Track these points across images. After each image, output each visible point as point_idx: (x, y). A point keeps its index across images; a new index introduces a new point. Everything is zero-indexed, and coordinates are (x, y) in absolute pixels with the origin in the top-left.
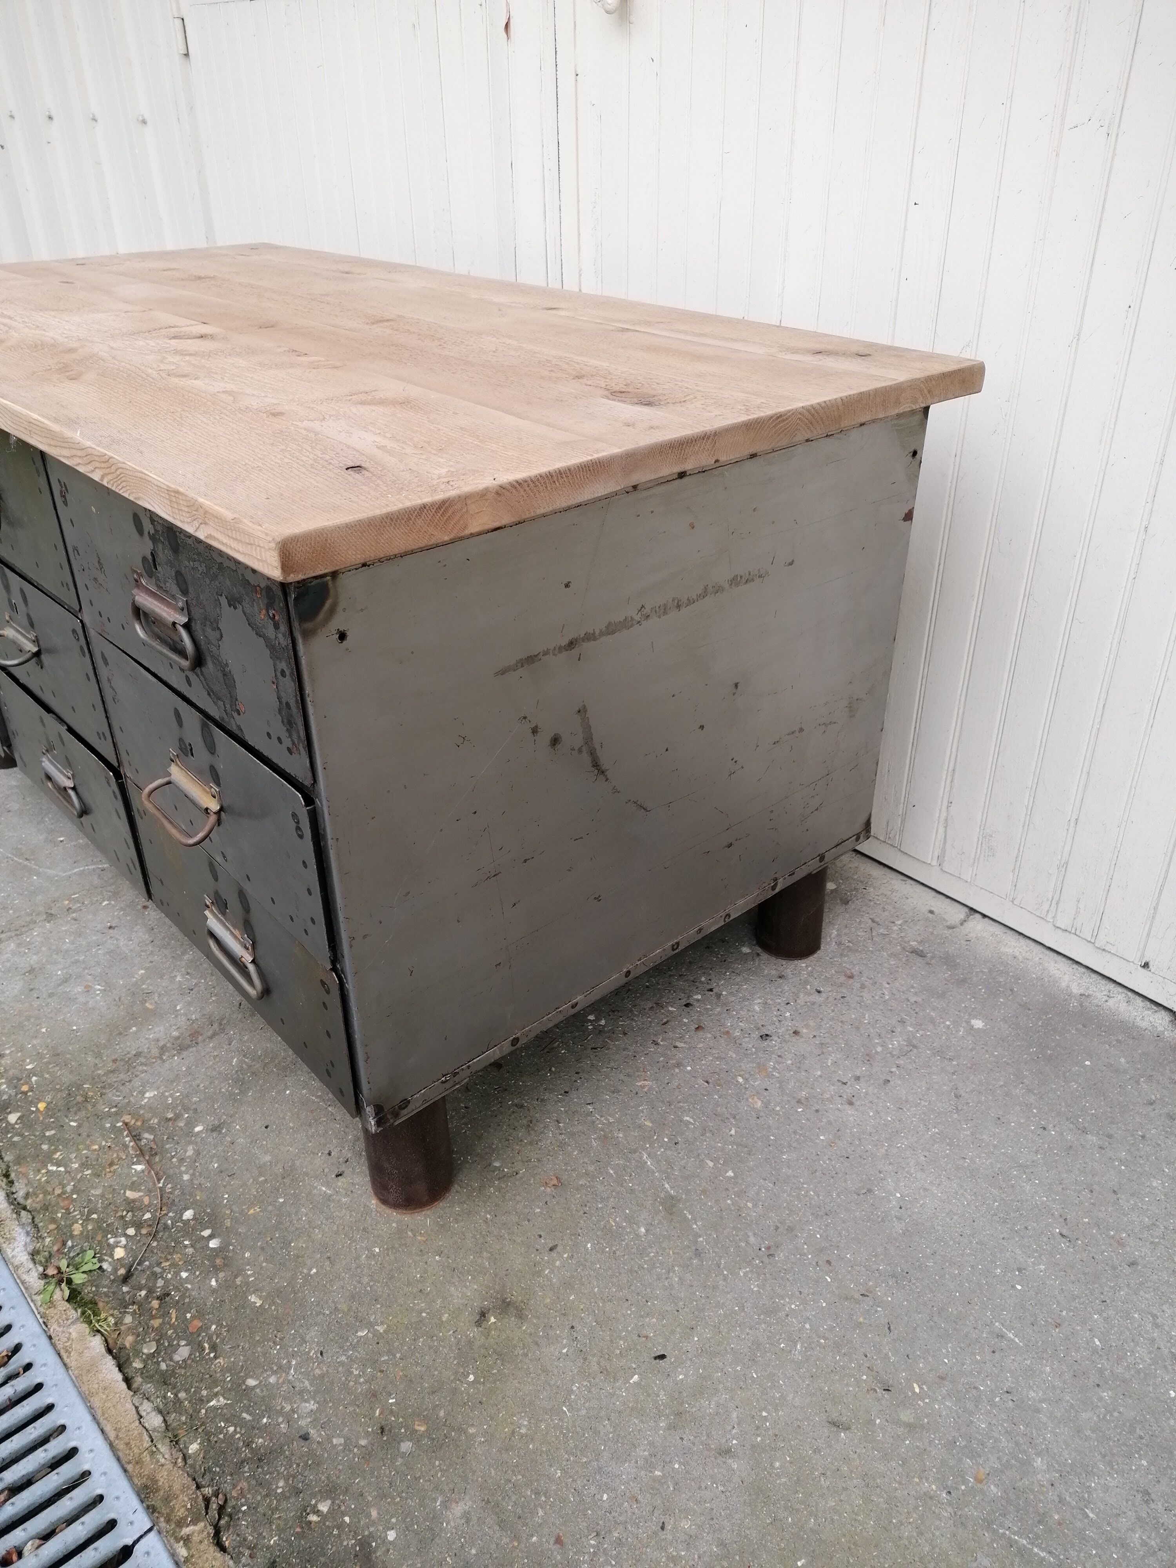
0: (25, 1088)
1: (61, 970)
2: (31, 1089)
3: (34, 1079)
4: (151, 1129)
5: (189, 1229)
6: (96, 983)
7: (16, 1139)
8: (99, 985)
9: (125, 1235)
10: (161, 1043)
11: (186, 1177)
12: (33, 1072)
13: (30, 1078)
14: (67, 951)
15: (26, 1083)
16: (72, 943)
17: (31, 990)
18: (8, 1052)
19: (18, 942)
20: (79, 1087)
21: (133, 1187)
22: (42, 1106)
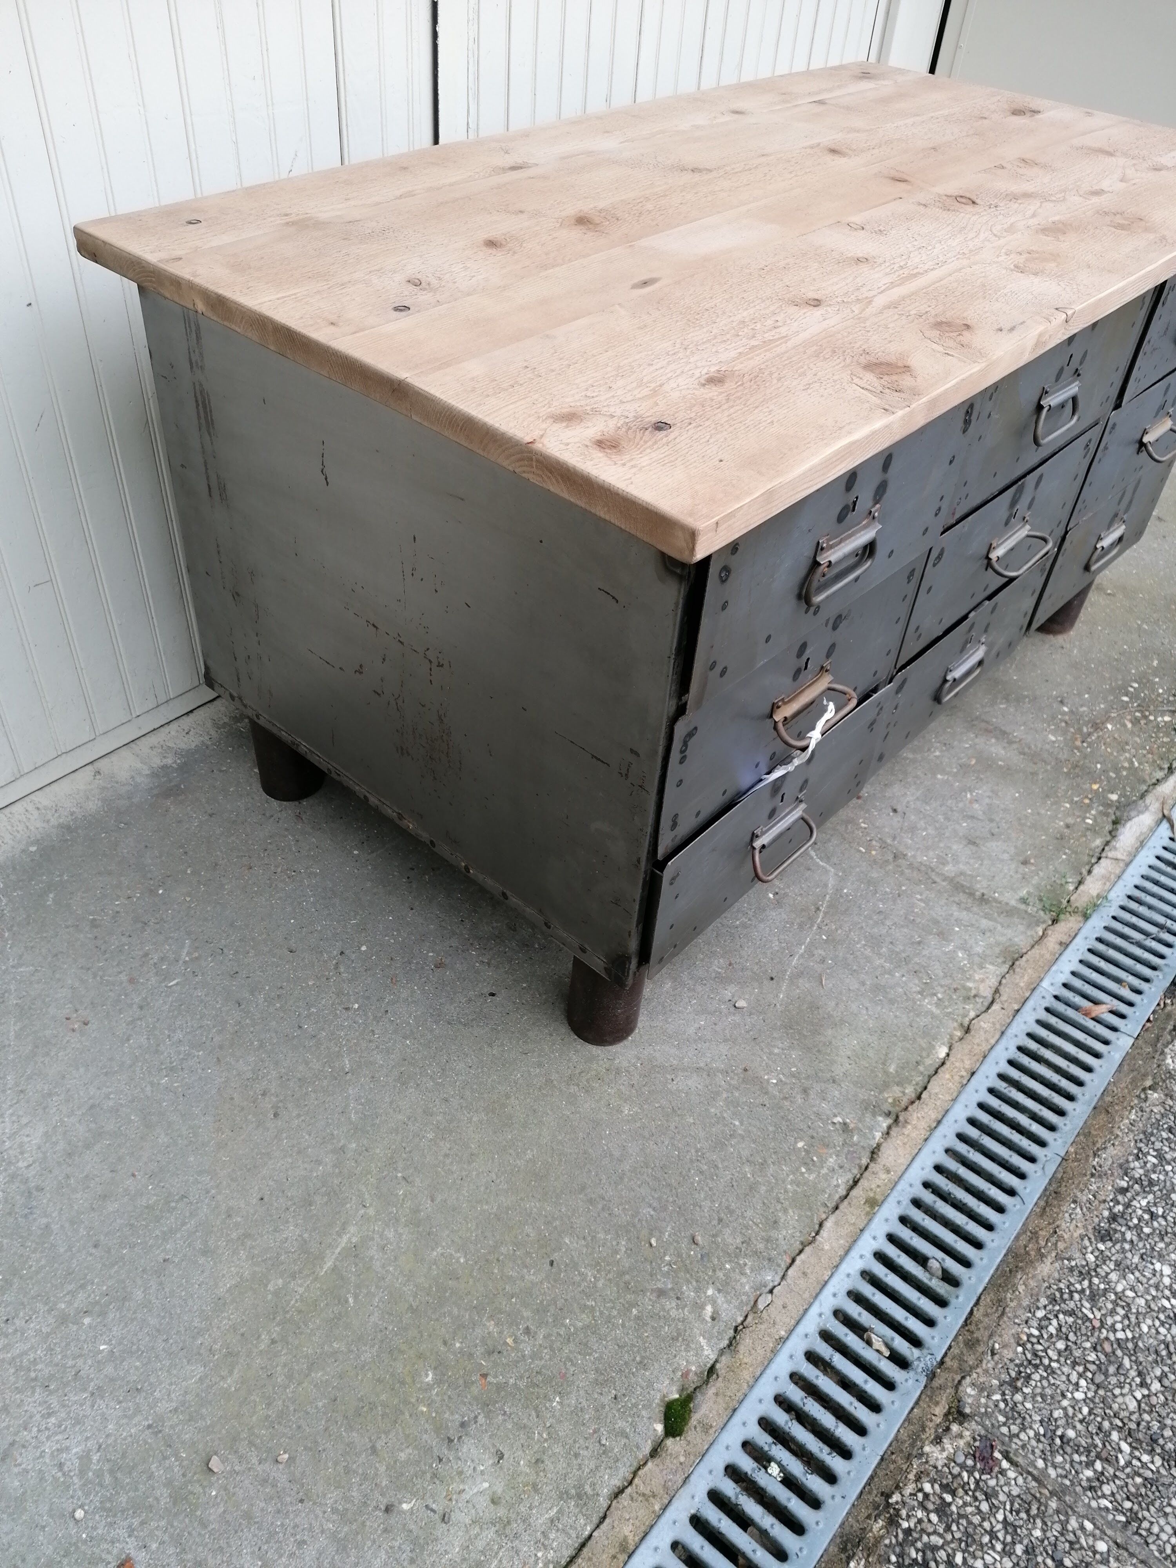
0: (1087, 801)
1: (960, 824)
2: (1087, 797)
3: (1076, 799)
4: (1080, 730)
5: (1134, 697)
6: (964, 799)
7: (1128, 789)
8: (966, 796)
9: (1155, 719)
10: (1006, 745)
11: (1102, 706)
12: (1071, 802)
13: (1076, 802)
14: (936, 829)
15: (1082, 802)
16: (925, 829)
17: (993, 835)
18: (1062, 823)
19: (941, 866)
20: (1068, 774)
21: (1125, 726)
22: (1095, 787)
